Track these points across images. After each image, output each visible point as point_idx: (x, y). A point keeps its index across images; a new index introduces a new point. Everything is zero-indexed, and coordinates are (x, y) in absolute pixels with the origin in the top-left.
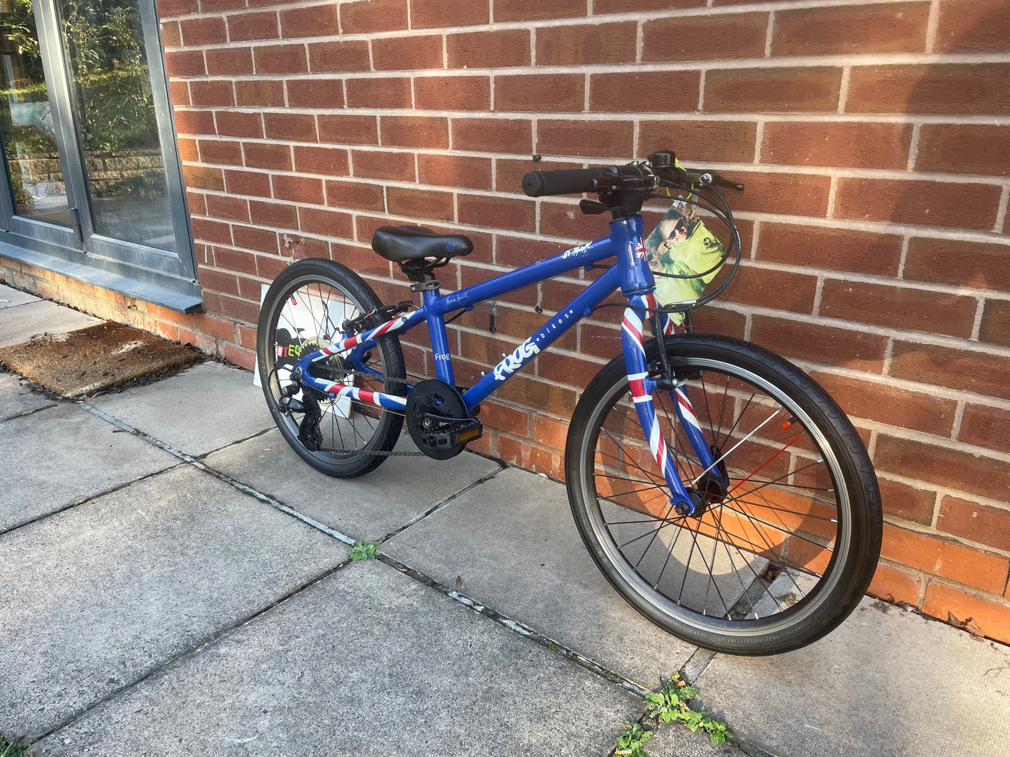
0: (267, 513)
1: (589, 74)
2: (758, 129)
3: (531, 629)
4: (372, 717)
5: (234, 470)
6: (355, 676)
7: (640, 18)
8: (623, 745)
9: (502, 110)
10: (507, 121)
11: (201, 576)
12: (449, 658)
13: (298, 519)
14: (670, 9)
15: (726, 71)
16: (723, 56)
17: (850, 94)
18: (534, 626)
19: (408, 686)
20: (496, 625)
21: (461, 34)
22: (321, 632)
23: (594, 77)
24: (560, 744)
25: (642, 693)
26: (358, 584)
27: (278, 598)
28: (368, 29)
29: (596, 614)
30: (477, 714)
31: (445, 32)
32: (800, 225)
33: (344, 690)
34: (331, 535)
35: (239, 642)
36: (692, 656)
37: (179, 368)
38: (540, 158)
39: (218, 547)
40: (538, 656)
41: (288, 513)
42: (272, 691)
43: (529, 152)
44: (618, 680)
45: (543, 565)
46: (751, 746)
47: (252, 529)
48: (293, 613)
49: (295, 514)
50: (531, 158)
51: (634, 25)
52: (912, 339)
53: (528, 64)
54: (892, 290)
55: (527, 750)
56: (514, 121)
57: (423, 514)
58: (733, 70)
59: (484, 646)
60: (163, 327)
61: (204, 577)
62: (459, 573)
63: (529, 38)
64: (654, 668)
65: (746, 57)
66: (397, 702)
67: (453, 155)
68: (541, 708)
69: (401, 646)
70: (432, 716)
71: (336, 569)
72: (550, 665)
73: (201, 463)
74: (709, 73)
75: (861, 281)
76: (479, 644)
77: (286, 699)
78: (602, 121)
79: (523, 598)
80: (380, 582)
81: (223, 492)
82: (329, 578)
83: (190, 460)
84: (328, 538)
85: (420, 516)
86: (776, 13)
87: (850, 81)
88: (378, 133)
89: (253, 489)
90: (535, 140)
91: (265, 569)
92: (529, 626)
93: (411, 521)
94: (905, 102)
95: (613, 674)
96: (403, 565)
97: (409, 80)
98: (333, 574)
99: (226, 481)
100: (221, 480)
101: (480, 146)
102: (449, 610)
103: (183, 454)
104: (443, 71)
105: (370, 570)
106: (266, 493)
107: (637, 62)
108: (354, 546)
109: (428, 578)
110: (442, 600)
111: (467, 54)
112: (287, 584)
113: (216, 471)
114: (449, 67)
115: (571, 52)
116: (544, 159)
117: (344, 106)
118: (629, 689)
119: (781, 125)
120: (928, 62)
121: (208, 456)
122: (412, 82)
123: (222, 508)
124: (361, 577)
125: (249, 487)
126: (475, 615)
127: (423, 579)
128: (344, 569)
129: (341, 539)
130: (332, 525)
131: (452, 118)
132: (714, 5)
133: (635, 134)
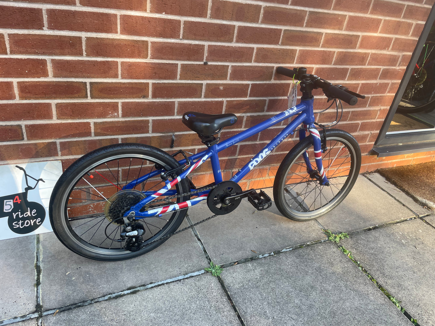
0: (150, 294)
1: (238, 26)
2: (297, 52)
7: (263, 4)
9: (187, 39)
10: (190, 45)
13: (167, 283)
14: (275, 3)
15: (291, 30)
16: (291, 25)
17: (323, 42)
20: (284, 254)
25: (327, 239)
29: (289, 230)
38: (207, 63)
40: (303, 252)
41: (157, 286)
43: (202, 60)
44: (320, 241)
45: (257, 228)
46: (350, 233)
49: (160, 283)
50: (202, 63)
51: (260, 7)
53: (205, 17)
56: (195, 45)
57: (198, 241)
58: (293, 30)
63: (208, 3)
64: (318, 232)
67: (151, 62)
71: (222, 284)
72: (309, 251)
74: (285, 30)
76: (292, 262)
78: (241, 47)
79: (273, 241)
80: (241, 273)
81: (105, 308)
82: (228, 288)
83: (36, 315)
84: (193, 278)
85: (199, 243)
86: (309, 12)
87: (324, 38)
88: (83, 48)
89: (114, 293)
90: (206, 54)
91: (205, 309)
92: (289, 247)
93: (201, 247)
94: (335, 45)
95: (318, 241)
96: (233, 262)
97: (116, 16)
98: (225, 286)
99: (91, 304)
100: (86, 305)
101: (171, 57)
102: (270, 262)
103: (22, 317)
104: (146, 14)
105: (230, 273)
106: (124, 289)
107: (259, 23)
108: (207, 272)
109: (247, 259)
110: (263, 261)
111: (167, 6)
112: (224, 305)
113: (70, 305)
114: (151, 12)
115: (230, 14)
116: (209, 63)
117: (43, 28)
118: (325, 241)
119: (303, 51)
120: (342, 33)
121: (41, 304)
122: (118, 17)
123: (125, 313)
124: (234, 278)
125: (109, 294)
126: (276, 256)
127: (246, 261)
128: (224, 281)
129: (198, 274)
130: (183, 273)
131: (151, 41)
132: (291, 5)
133: (254, 53)
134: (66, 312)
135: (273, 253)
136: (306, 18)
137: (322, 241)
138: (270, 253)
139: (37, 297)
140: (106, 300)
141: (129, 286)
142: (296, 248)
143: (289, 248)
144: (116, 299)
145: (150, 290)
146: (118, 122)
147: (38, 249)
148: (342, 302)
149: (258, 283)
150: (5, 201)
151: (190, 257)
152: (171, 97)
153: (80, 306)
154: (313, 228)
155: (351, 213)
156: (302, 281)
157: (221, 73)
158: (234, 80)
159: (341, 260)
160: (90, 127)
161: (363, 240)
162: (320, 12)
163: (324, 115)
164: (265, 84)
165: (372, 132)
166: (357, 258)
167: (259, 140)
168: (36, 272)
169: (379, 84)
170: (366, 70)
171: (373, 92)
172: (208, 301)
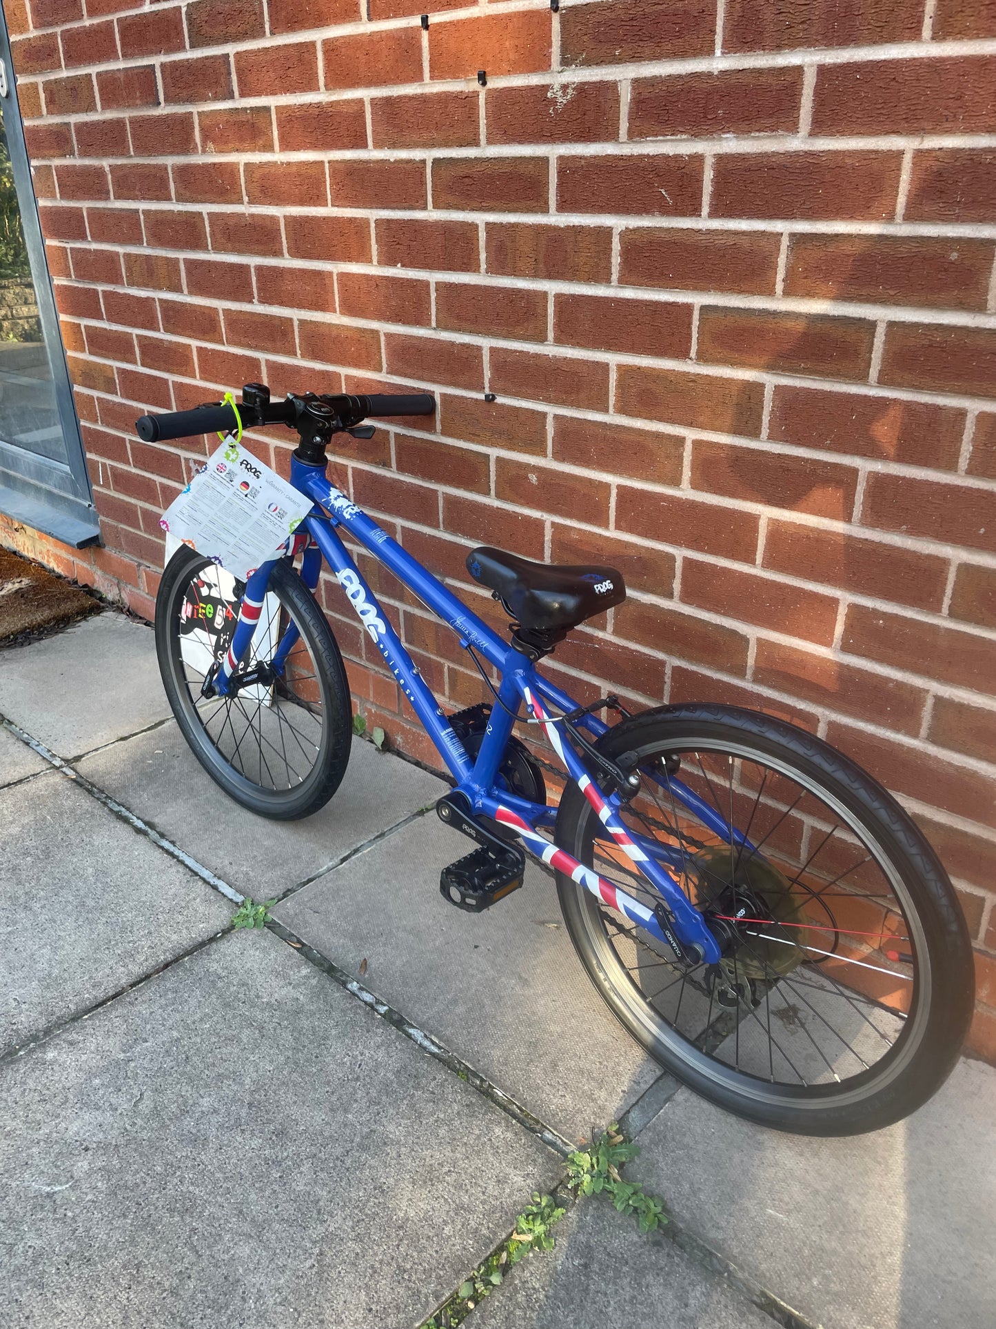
0: (142, 851)
1: (553, 293)
2: (765, 393)
3: (442, 1044)
4: (217, 1165)
5: (111, 782)
6: (206, 1103)
7: (618, 223)
8: (524, 1226)
9: (446, 328)
10: (453, 344)
11: (42, 942)
12: (328, 1083)
13: (178, 860)
14: (654, 215)
15: (726, 309)
16: (722, 289)
17: (884, 360)
18: (447, 1041)
19: (269, 1121)
20: (398, 1037)
21: (392, 220)
22: (175, 1034)
23: (560, 298)
24: (444, 1221)
25: (567, 1149)
26: (236, 964)
27: (131, 981)
28: (279, 200)
29: (530, 1026)
30: (348, 1170)
31: (373, 215)
32: (817, 529)
33: (189, 1123)
34: (215, 888)
35: (72, 1044)
36: (643, 1096)
37: (69, 620)
38: (494, 398)
39: (71, 898)
40: (442, 1085)
41: (167, 852)
42: (100, 1119)
43: (480, 388)
44: (538, 1127)
45: (476, 947)
46: (690, 1237)
47: (118, 874)
48: (145, 1005)
49: (177, 852)
50: (482, 397)
51: (608, 232)
52: (957, 696)
53: (477, 270)
54: (934, 628)
55: (401, 1227)
56: (463, 345)
57: (337, 860)
58: (734, 308)
59: (378, 1065)
60: (58, 558)
61: (46, 944)
62: (366, 954)
63: (478, 234)
64: (588, 1115)
65: (752, 293)
66: (251, 1144)
67: (388, 381)
68: (431, 1165)
69: (271, 1062)
70: (290, 1169)
71: (213, 940)
72: (455, 1101)
73: (73, 769)
74: (704, 308)
75: (895, 612)
76: (371, 1063)
77: (116, 1132)
78: (571, 359)
79: (440, 997)
80: (264, 962)
81: (92, 816)
82: (201, 953)
83: (59, 764)
84: (211, 891)
85: (333, 863)
86: (792, 235)
88: (296, 341)
89: (129, 811)
90: (487, 373)
91: (123, 935)
92: (440, 1040)
93: (321, 870)
95: (534, 1119)
96: (298, 939)
97: (331, 275)
98: (208, 947)
99: (99, 799)
100: (93, 796)
101: (421, 373)
102: (343, 1011)
103: (52, 755)
104: (372, 268)
105: (254, 943)
106: (147, 819)
107: (612, 284)
108: (241, 906)
109: (326, 960)
110: (337, 995)
111: (401, 248)
112: (146, 960)
113: (89, 782)
114: (380, 263)
115: (530, 260)
116: (499, 400)
117: (253, 300)
118: (550, 1143)
119: (795, 391)
121: (83, 759)
122: (335, 278)
123: (86, 840)
124: (242, 954)
125: (127, 809)
126: (374, 1019)
127: (320, 962)
128: (223, 941)
129: (227, 895)
130: (219, 872)
131: (385, 331)
132: (711, 216)
133: (611, 381)
135: (386, 1008)
136: (782, 260)
137: (548, 1135)
138: (378, 1002)
142: (446, 1063)
143: (433, 1043)
145: (152, 846)
148: (246, 1228)
149: (243, 1003)
150: (219, 607)
151: (275, 865)
152: (430, 478)
153: (90, 792)
156: (295, 1103)
157: (531, 433)
158: (563, 460)
159: (471, 1212)
161: (680, 1298)
166: (529, 1274)
168: (148, 727)
172: (149, 932)
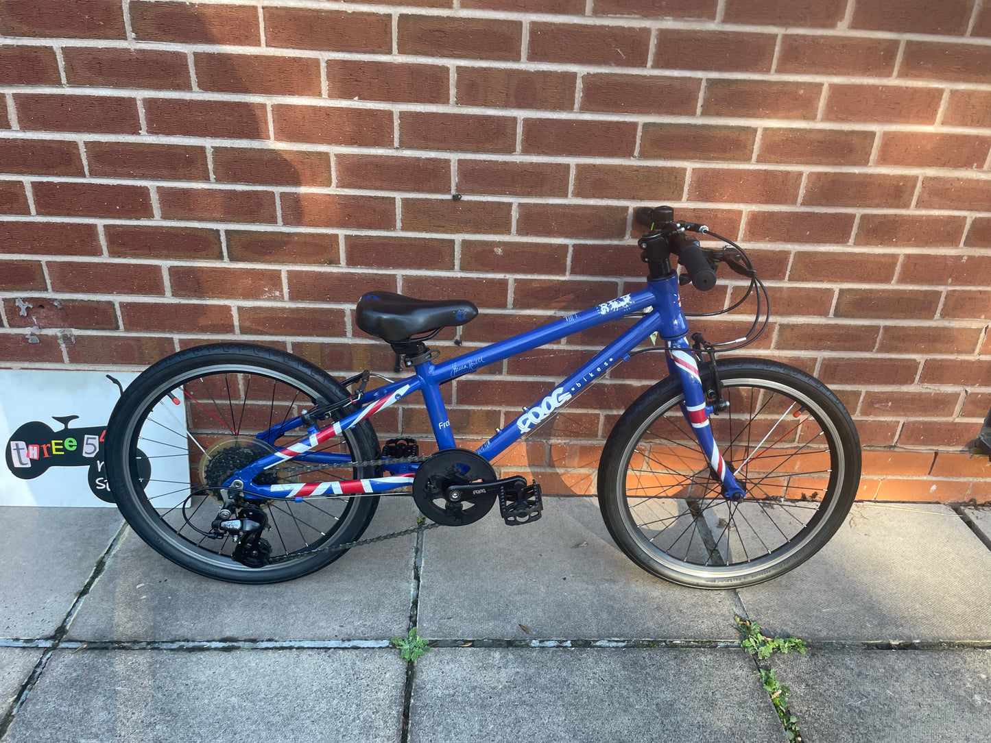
1: (522, 118)
2: (687, 173)
3: (622, 639)
5: (131, 630)
7: (580, 70)
8: (770, 690)
9: (410, 147)
10: (418, 159)
12: (602, 700)
13: (296, 648)
14: (611, 65)
15: (662, 124)
16: (660, 112)
17: (762, 149)
18: (622, 635)
20: (597, 651)
23: (527, 121)
25: (736, 644)
26: (449, 681)
29: (645, 601)
31: (324, 56)
34: (356, 648)
38: (460, 197)
40: (652, 658)
41: (276, 648)
43: (448, 191)
44: (713, 644)
46: (818, 642)
49: (285, 644)
50: (449, 197)
51: (573, 76)
52: (792, 321)
53: (446, 101)
54: (780, 289)
56: (428, 159)
57: (413, 580)
58: (668, 124)
59: (610, 672)
62: (515, 621)
63: (448, 75)
64: (721, 621)
65: (680, 114)
67: (338, 193)
68: (703, 697)
69: (558, 714)
71: (410, 678)
72: (668, 660)
73: (71, 641)
74: (646, 125)
76: (607, 674)
78: (536, 163)
79: (587, 616)
80: (465, 668)
81: (161, 663)
82: (416, 691)
83: (49, 644)
84: (357, 652)
85: (413, 584)
86: (708, 80)
87: (762, 139)
88: (209, 167)
89: (193, 641)
90: (454, 179)
91: (341, 720)
92: (617, 637)
93: (412, 593)
94: (800, 157)
95: (707, 642)
96: (463, 640)
97: (263, 106)
98: (414, 684)
99: (144, 649)
100: (134, 650)
101: (379, 184)
102: (551, 660)
103: (27, 641)
104: (321, 100)
105: (441, 661)
106: (216, 638)
107: (575, 111)
108: (394, 646)
109: (499, 640)
110: (534, 654)
111: (360, 84)
112: (386, 722)
113: (109, 642)
114: (331, 96)
115: (501, 94)
116: (465, 198)
117: (140, 132)
118: (727, 647)
119: (705, 171)
120: (816, 128)
121: (68, 628)
122: (269, 109)
123: (188, 682)
124: (443, 673)
125: (184, 641)
126: (572, 652)
127: (497, 644)
128: (419, 674)
129: (372, 646)
130: (342, 636)
131: (336, 153)
132: (653, 67)
133: (571, 176)
134: (96, 652)
135: (569, 642)
136: (701, 95)
137: (722, 644)
139: (69, 614)
140: (172, 650)
141: (228, 634)
142: (638, 646)
143: (617, 641)
144: (190, 652)
145: (260, 653)
146: (283, 310)
147: (120, 534)
149: (491, 698)
150: (86, 436)
151: (376, 608)
152: (387, 266)
153: (124, 648)
154: (714, 609)
155: (851, 592)
156: (603, 723)
157: (496, 219)
158: (527, 234)
159: (745, 702)
160: (232, 316)
161: (847, 668)
162: (740, 80)
163: (793, 329)
164: (609, 247)
165: (969, 389)
166: (798, 707)
167: (610, 377)
168: (93, 571)
169: (965, 258)
170: (913, 220)
171: (950, 280)
172: (357, 705)
